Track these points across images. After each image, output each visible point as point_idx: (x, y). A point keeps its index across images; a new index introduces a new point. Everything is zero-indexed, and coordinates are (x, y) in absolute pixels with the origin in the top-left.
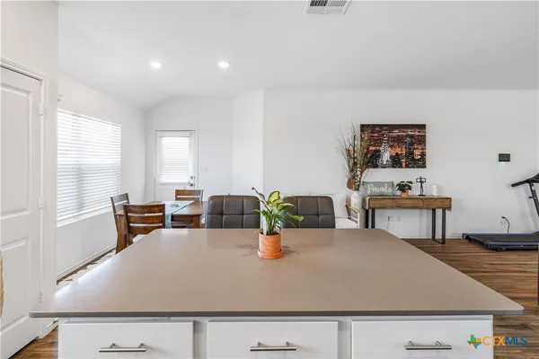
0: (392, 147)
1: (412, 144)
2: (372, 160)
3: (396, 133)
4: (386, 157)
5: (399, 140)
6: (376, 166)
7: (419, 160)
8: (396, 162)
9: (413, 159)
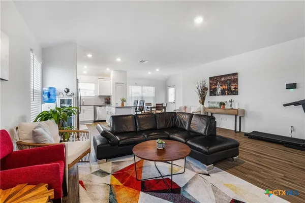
0: (221, 86)
1: (230, 84)
2: (213, 92)
3: (223, 79)
4: (219, 91)
5: (225, 82)
6: (215, 95)
7: (234, 91)
8: (223, 93)
9: (231, 91)
